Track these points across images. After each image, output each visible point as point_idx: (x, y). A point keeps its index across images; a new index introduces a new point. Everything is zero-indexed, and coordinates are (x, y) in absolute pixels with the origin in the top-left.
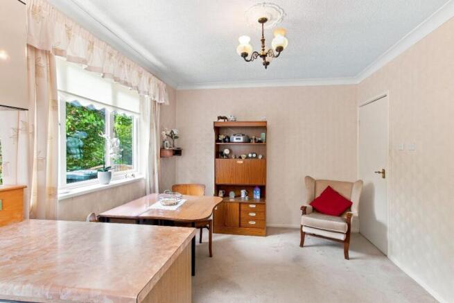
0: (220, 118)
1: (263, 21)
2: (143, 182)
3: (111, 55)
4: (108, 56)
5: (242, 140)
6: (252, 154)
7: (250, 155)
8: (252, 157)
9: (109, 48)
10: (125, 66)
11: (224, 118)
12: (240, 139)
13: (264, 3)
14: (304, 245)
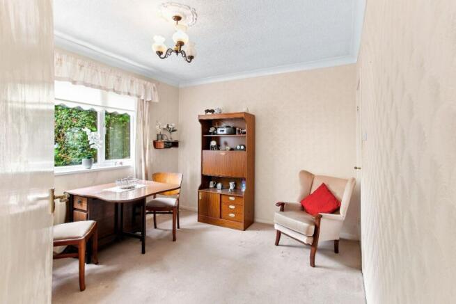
0: (207, 111)
1: (178, 18)
2: (131, 169)
3: (81, 66)
4: (78, 67)
5: (225, 132)
6: (240, 146)
7: (238, 147)
8: (240, 149)
9: (79, 61)
10: (99, 73)
11: (212, 111)
12: (223, 131)
13: (163, 4)
14: (279, 244)
